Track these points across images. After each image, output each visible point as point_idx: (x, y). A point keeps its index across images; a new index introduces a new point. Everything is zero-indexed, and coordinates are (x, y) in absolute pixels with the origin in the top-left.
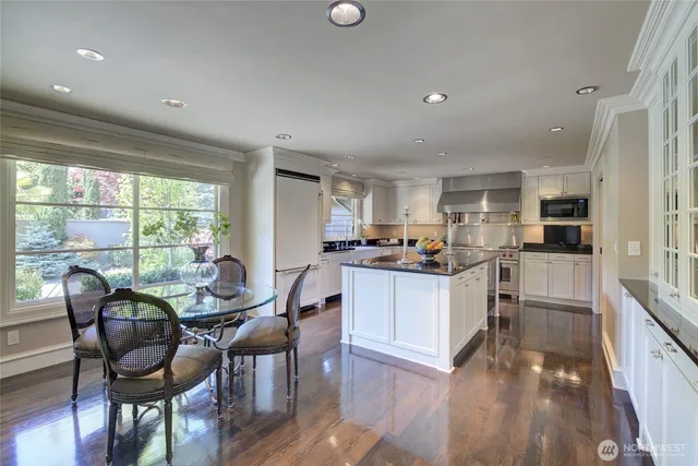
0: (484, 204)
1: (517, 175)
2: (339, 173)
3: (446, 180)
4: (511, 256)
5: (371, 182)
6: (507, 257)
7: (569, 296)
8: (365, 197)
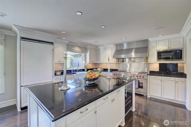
0: (133, 55)
1: (146, 41)
2: (69, 42)
3: (117, 45)
4: (143, 77)
5: (89, 47)
6: (142, 78)
7: (173, 98)
8: (87, 53)
